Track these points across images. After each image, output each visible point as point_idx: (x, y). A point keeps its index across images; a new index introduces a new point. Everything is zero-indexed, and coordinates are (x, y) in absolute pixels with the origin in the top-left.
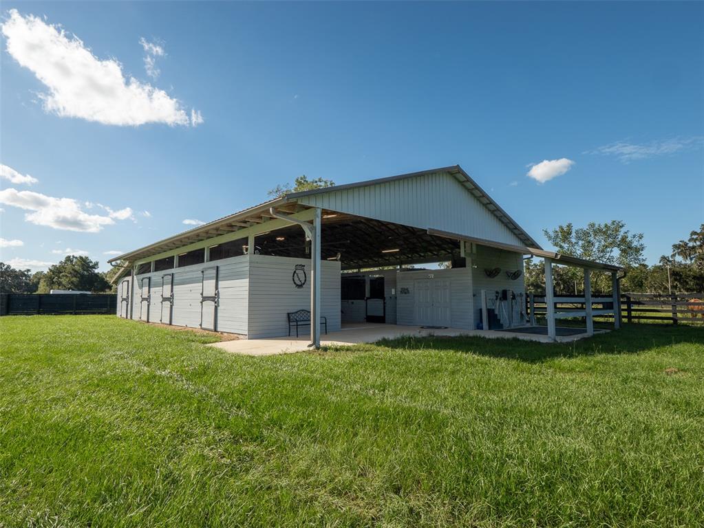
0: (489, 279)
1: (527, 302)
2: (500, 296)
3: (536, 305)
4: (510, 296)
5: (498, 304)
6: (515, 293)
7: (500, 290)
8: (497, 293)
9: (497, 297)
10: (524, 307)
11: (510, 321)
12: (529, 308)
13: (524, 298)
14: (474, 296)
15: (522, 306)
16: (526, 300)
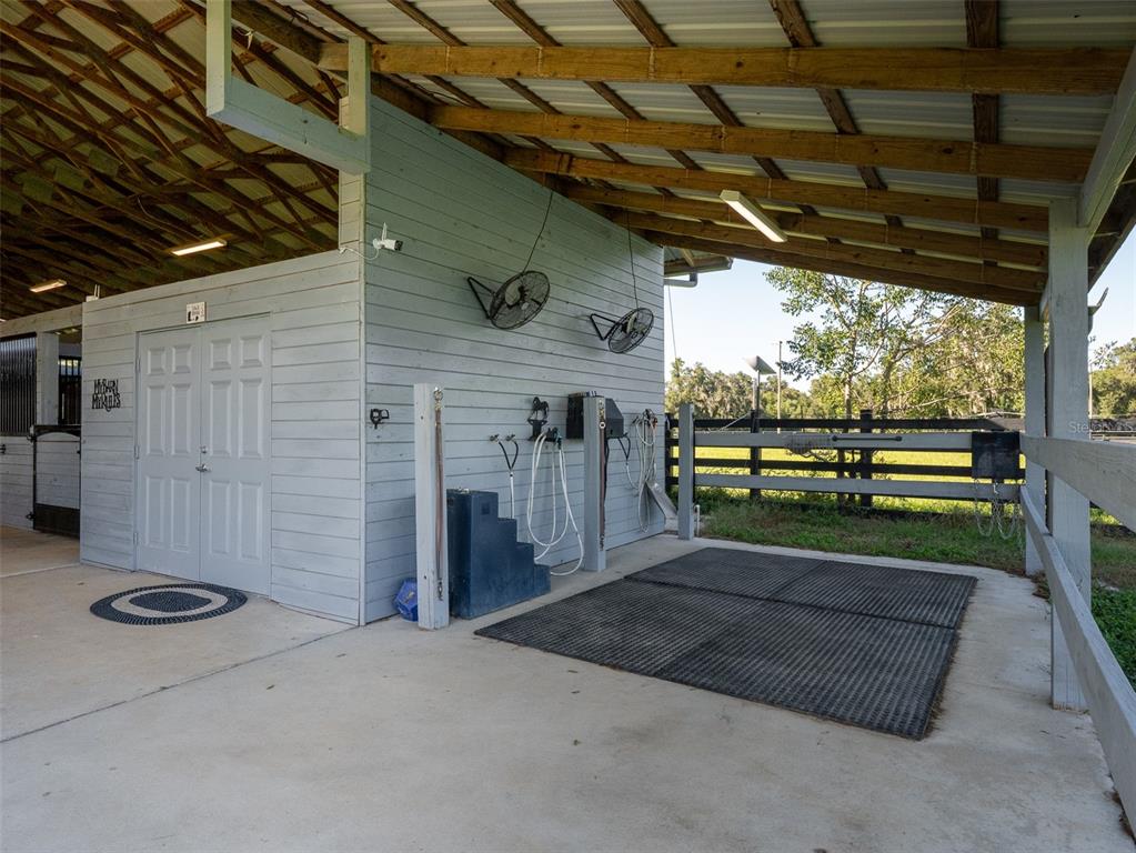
0: (493, 334)
1: (670, 442)
2: (556, 420)
3: (701, 453)
4: (594, 424)
5: (536, 461)
6: (622, 407)
7: (554, 392)
8: (539, 405)
9: (537, 426)
10: (659, 465)
11: (588, 543)
12: (676, 462)
13: (659, 432)
14: (377, 418)
15: (650, 461)
16: (668, 434)
